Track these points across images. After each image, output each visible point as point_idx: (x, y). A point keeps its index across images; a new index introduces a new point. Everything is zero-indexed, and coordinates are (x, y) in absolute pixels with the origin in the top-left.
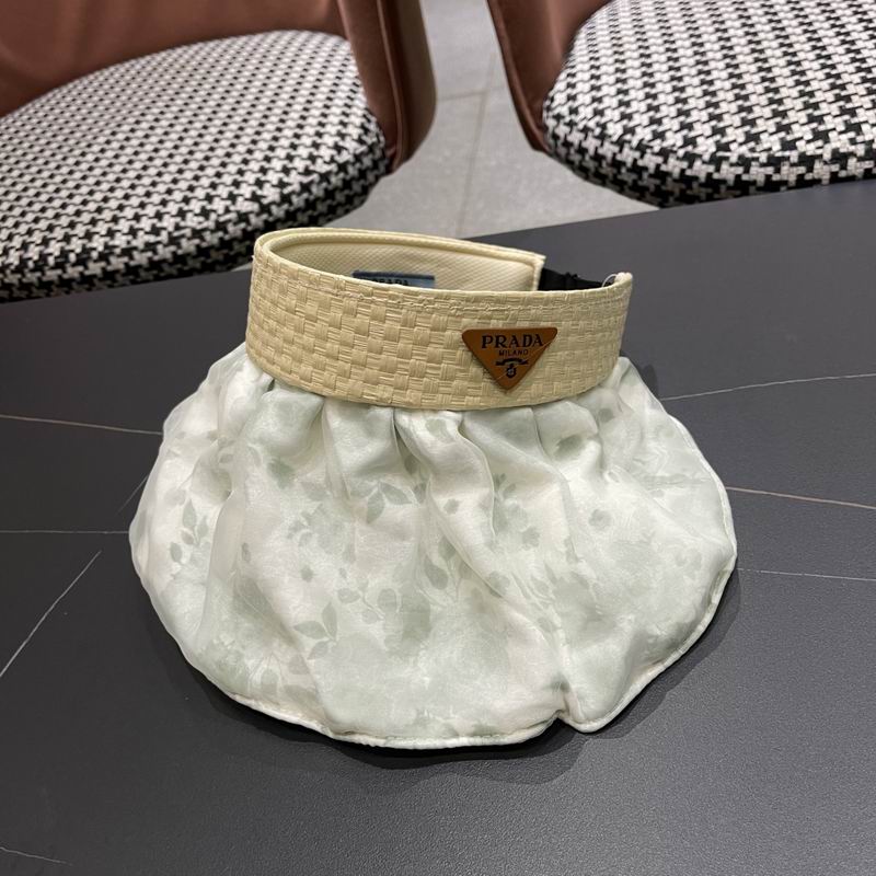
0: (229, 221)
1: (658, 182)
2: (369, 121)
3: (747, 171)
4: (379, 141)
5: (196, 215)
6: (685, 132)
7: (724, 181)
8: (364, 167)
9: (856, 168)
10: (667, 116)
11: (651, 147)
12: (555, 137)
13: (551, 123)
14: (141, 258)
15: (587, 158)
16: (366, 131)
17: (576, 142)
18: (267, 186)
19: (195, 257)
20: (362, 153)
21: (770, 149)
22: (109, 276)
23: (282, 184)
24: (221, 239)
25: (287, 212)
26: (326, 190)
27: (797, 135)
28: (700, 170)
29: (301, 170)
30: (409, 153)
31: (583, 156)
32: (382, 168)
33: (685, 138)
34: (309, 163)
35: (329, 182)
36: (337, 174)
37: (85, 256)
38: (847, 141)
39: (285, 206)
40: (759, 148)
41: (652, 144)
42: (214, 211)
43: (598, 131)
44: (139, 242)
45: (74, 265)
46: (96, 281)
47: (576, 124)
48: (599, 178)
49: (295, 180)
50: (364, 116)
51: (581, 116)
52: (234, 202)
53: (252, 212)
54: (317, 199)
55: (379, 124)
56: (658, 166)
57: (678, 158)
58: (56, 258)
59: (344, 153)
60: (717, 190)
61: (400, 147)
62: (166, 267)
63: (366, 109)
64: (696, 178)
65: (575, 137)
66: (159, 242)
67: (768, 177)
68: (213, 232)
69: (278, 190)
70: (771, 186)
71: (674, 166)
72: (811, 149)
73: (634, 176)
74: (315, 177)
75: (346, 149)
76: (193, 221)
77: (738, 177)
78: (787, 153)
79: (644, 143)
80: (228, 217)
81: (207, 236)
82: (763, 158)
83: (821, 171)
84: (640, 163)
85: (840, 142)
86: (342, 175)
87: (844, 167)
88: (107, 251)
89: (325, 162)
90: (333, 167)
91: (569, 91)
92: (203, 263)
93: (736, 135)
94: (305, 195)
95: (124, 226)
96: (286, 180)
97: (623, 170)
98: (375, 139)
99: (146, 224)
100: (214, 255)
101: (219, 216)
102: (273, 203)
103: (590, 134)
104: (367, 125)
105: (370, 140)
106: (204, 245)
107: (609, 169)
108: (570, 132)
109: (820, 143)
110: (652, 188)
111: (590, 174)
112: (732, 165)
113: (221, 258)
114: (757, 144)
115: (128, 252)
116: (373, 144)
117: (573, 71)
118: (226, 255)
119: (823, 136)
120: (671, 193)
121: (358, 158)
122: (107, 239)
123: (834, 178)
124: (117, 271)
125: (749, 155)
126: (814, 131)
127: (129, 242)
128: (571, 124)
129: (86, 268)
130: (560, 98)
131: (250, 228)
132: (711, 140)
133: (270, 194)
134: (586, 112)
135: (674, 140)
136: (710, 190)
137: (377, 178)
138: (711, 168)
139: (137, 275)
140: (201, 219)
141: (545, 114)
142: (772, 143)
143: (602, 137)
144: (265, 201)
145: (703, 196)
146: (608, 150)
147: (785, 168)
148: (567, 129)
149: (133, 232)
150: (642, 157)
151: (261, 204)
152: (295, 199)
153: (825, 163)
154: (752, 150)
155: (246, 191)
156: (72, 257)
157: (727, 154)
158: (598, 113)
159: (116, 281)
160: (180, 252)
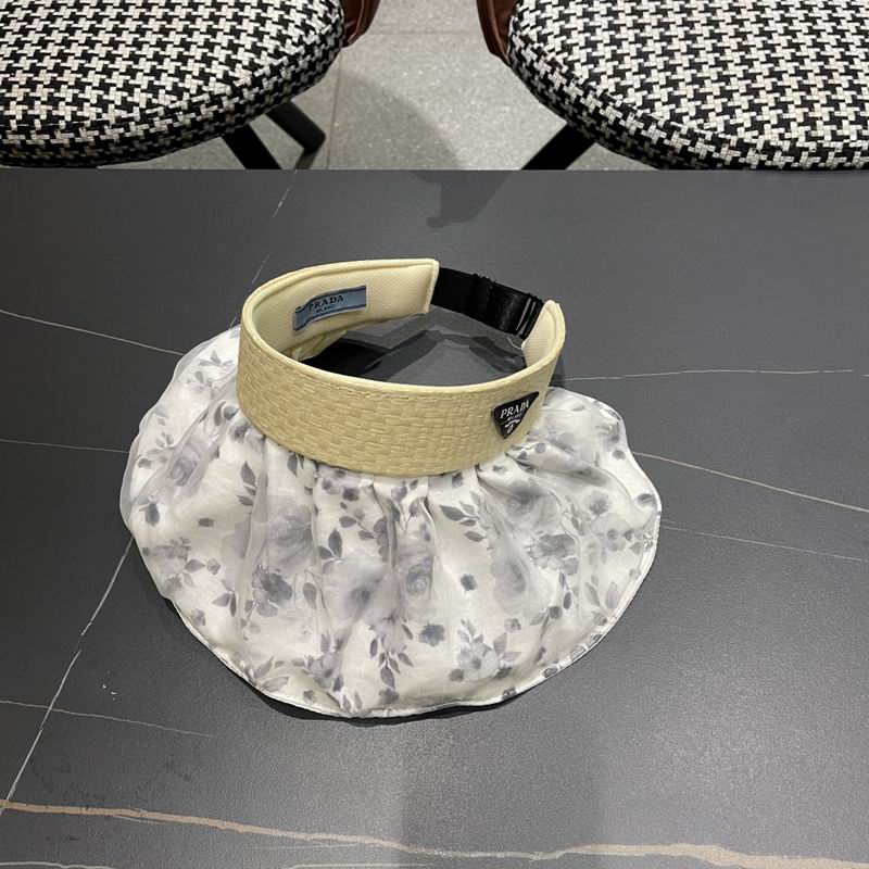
0: (203, 102)
1: (614, 132)
3: (693, 145)
4: (340, 17)
5: (168, 92)
6: (645, 92)
7: (673, 148)
9: (780, 160)
10: (629, 70)
11: (614, 101)
12: (522, 59)
13: (519, 43)
14: (112, 134)
15: (551, 90)
16: (331, 6)
18: (239, 66)
19: (166, 136)
20: (327, 33)
21: (715, 129)
22: (77, 147)
23: (253, 67)
24: (193, 120)
25: (257, 95)
26: (293, 72)
27: (739, 121)
28: (654, 133)
29: (271, 51)
30: (366, 26)
31: (548, 88)
32: (341, 44)
33: (644, 99)
34: (278, 43)
35: (297, 65)
36: (304, 56)
37: (52, 124)
38: (777, 136)
39: (256, 90)
40: (706, 126)
41: (614, 97)
42: (188, 90)
43: (565, 69)
44: (111, 115)
45: (38, 133)
46: (62, 150)
47: (546, 55)
49: (265, 61)
51: (550, 46)
52: (206, 84)
53: (224, 95)
54: (285, 81)
56: (617, 120)
57: (636, 118)
58: (18, 122)
59: (312, 33)
60: (664, 153)
61: (358, 20)
62: (137, 145)
64: (649, 139)
65: (542, 67)
66: (132, 119)
67: (710, 153)
68: (185, 112)
69: (249, 72)
70: (710, 162)
71: (632, 124)
72: (748, 137)
73: (593, 121)
75: (313, 29)
76: (165, 99)
77: (685, 148)
78: (728, 137)
79: (608, 94)
80: (200, 98)
81: (180, 116)
82: (709, 135)
83: (752, 157)
84: (601, 112)
85: (771, 135)
86: (308, 57)
87: (770, 158)
88: (75, 122)
90: (301, 49)
91: (538, 13)
92: (173, 141)
93: (688, 107)
94: (275, 78)
95: (91, 94)
96: (256, 61)
97: (584, 114)
98: (337, 16)
99: (115, 96)
100: (184, 134)
101: (191, 96)
102: (245, 86)
103: (557, 69)
105: (334, 18)
106: (176, 125)
107: (571, 108)
108: (538, 60)
109: (756, 133)
110: (608, 136)
112: (681, 136)
114: (705, 122)
115: (99, 125)
116: (337, 21)
118: (195, 134)
119: (758, 126)
120: (625, 145)
121: (323, 38)
122: (75, 108)
123: (761, 165)
124: (86, 143)
125: (697, 131)
126: (753, 120)
127: (99, 115)
128: (539, 52)
129: (53, 137)
130: (529, 19)
131: (221, 111)
132: (667, 108)
133: (243, 76)
134: (555, 43)
135: (635, 98)
136: (658, 151)
138: (663, 135)
139: (107, 149)
140: (174, 98)
141: (511, 29)
142: (717, 122)
143: (569, 76)
144: (237, 84)
145: (651, 154)
146: (573, 90)
147: (724, 150)
148: (534, 56)
149: (103, 104)
150: (604, 107)
151: (233, 86)
152: (265, 83)
153: (757, 152)
154: (700, 126)
155: (218, 70)
156: (37, 124)
157: (679, 125)
158: (567, 48)
159: (84, 152)
160: (152, 131)
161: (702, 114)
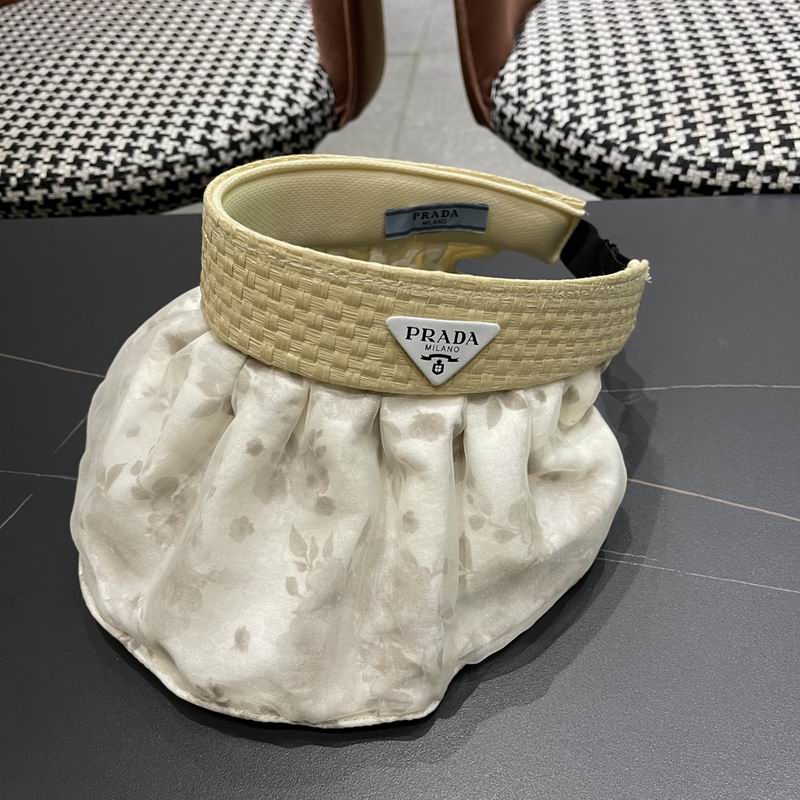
0: (177, 162)
1: (598, 172)
2: (321, 77)
3: (684, 172)
4: (329, 98)
5: (143, 152)
6: (629, 127)
7: (661, 179)
8: (313, 122)
9: (786, 182)
10: (612, 109)
11: (596, 138)
12: (502, 116)
13: (499, 101)
14: (84, 190)
15: (532, 140)
16: (318, 87)
17: (523, 124)
18: (217, 131)
19: (139, 194)
20: (312, 109)
21: (708, 154)
22: (50, 204)
23: (232, 131)
24: (167, 179)
25: (235, 157)
26: (275, 141)
27: (735, 144)
28: (641, 165)
29: (252, 118)
30: (356, 112)
31: (528, 138)
32: (330, 124)
33: (629, 133)
34: (260, 112)
35: (278, 134)
36: (287, 126)
37: (27, 181)
38: (780, 156)
39: (234, 153)
40: (698, 152)
41: (596, 135)
42: (163, 151)
43: (545, 116)
44: (85, 172)
45: (14, 189)
46: (36, 207)
47: (524, 106)
48: (542, 161)
49: (245, 128)
50: (317, 72)
51: (530, 98)
52: (183, 144)
53: (200, 156)
54: (265, 148)
55: (330, 81)
56: (600, 157)
57: (620, 152)
59: (295, 106)
60: (654, 187)
61: (348, 105)
62: (109, 202)
63: (319, 65)
64: (635, 173)
65: (522, 119)
66: (104, 176)
67: (704, 181)
68: (159, 171)
69: (227, 136)
70: (705, 189)
71: (616, 159)
72: (746, 159)
73: (576, 164)
74: (265, 127)
75: (297, 102)
76: (140, 158)
77: (675, 177)
78: (724, 160)
79: (590, 133)
80: (176, 157)
81: (154, 174)
82: (701, 162)
83: (754, 181)
84: (584, 152)
85: (773, 155)
86: (291, 128)
87: (775, 180)
88: (49, 179)
89: (276, 114)
90: (283, 119)
91: (519, 72)
92: (147, 201)
93: (677, 136)
94: (254, 144)
95: (68, 155)
96: (236, 127)
97: (566, 157)
98: (325, 96)
99: (92, 155)
100: (159, 194)
101: (167, 156)
102: (222, 149)
103: (537, 117)
104: (319, 81)
105: (321, 96)
106: (150, 183)
107: (552, 154)
108: (518, 113)
109: (755, 154)
110: (592, 177)
111: (533, 156)
112: (671, 165)
113: (165, 197)
114: (696, 147)
115: (71, 182)
116: (324, 100)
117: (524, 53)
118: (170, 196)
119: (757, 147)
120: (610, 184)
121: (308, 112)
122: (51, 167)
123: (765, 189)
124: (58, 200)
125: (688, 157)
126: (751, 142)
127: (73, 173)
128: (519, 105)
129: (27, 193)
130: (510, 78)
131: (197, 172)
132: (653, 139)
133: (220, 139)
134: (535, 95)
135: (618, 133)
136: (647, 186)
137: (324, 134)
138: (651, 166)
139: (79, 206)
140: (149, 157)
141: (493, 92)
142: (710, 148)
143: (549, 122)
144: (214, 146)
145: (640, 191)
146: (554, 135)
147: (720, 174)
148: (515, 110)
149: (78, 162)
150: (586, 146)
151: (210, 149)
152: (243, 147)
153: (759, 174)
154: (692, 153)
155: (196, 133)
156: (13, 181)
157: (668, 154)
158: (547, 98)
159: (57, 210)
160: (125, 188)
161: (693, 141)
